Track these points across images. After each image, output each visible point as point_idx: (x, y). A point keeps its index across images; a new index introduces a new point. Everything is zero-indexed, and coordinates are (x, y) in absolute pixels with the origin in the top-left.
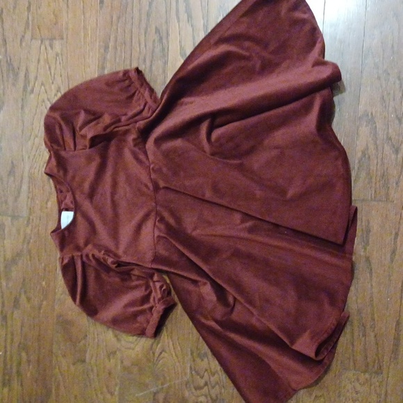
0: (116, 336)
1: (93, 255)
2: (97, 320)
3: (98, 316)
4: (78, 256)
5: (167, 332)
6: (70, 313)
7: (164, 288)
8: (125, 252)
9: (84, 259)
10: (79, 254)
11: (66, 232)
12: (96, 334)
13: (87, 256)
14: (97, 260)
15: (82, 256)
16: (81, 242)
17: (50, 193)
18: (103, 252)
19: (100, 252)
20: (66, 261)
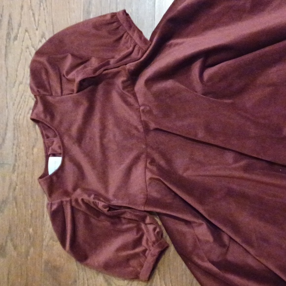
0: (106, 281)
1: (83, 200)
2: (87, 265)
3: (89, 261)
4: (67, 201)
5: (159, 275)
6: (58, 259)
7: (158, 230)
8: (115, 196)
9: (74, 204)
10: (68, 199)
11: (55, 178)
12: (86, 279)
13: (76, 201)
14: (87, 204)
15: (71, 201)
16: (70, 187)
17: (36, 139)
18: (93, 196)
19: (89, 196)
20: (54, 207)
